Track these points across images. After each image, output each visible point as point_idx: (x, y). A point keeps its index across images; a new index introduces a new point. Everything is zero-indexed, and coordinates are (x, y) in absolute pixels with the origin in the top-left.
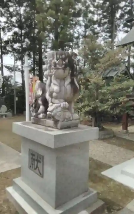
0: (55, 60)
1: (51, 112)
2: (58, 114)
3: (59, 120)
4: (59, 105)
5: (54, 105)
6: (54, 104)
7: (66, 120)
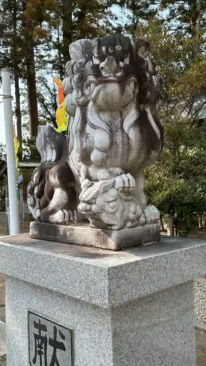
0: (96, 61)
1: (89, 203)
2: (109, 208)
3: (111, 225)
4: (111, 181)
5: (96, 183)
6: (97, 180)
7: (129, 224)
